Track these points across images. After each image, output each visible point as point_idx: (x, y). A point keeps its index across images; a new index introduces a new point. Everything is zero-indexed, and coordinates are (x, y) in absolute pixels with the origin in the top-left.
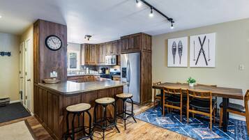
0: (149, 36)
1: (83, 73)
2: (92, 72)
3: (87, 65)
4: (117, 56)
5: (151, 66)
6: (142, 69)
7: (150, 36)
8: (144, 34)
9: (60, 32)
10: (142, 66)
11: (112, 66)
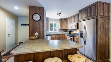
0: (106, 3)
1: (60, 33)
2: (65, 33)
3: (62, 29)
4: (77, 24)
5: (109, 30)
6: (99, 33)
7: (108, 4)
8: (100, 2)
9: (40, 11)
10: (99, 30)
11: (75, 30)
